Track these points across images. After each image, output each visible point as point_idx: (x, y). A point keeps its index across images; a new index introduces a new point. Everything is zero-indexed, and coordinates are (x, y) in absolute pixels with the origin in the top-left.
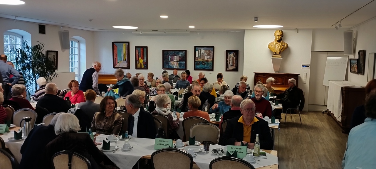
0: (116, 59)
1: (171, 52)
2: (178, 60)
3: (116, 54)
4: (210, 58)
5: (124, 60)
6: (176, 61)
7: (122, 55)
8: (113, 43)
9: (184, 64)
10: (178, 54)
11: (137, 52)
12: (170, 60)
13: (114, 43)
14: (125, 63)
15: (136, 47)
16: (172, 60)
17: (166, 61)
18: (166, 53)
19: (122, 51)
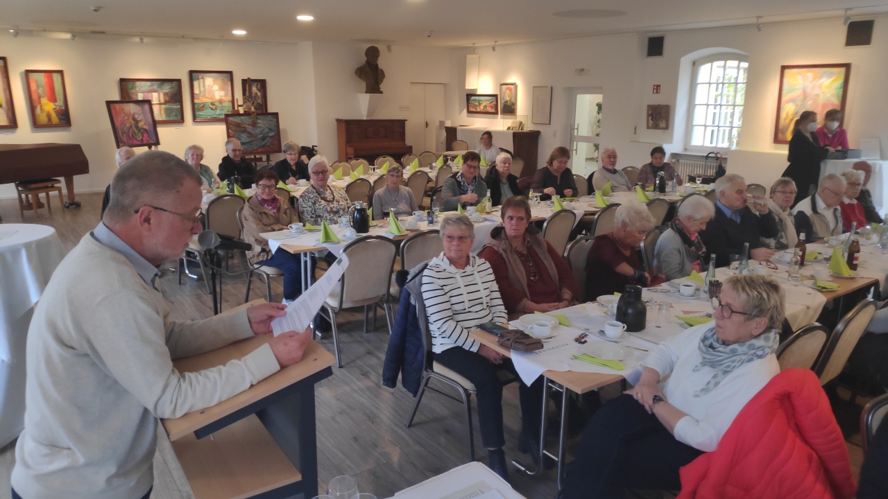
1: (143, 83)
2: (162, 101)
4: (226, 95)
9: (177, 109)
10: (160, 87)
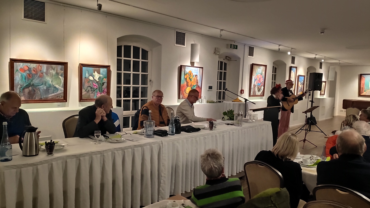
0: (363, 88)
3: (363, 84)
8: (361, 75)
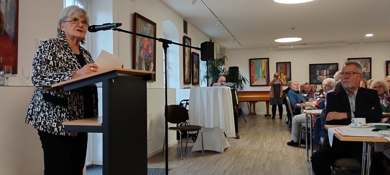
0: (254, 77)
1: (320, 66)
2: (328, 73)
3: (253, 72)
4: (367, 70)
5: (262, 77)
6: (325, 75)
7: (261, 72)
8: (250, 60)
10: (328, 67)
11: (278, 68)
12: (318, 74)
13: (252, 60)
14: (264, 80)
15: (277, 63)
16: (320, 74)
17: (313, 76)
18: (313, 67)
19: (261, 68)
